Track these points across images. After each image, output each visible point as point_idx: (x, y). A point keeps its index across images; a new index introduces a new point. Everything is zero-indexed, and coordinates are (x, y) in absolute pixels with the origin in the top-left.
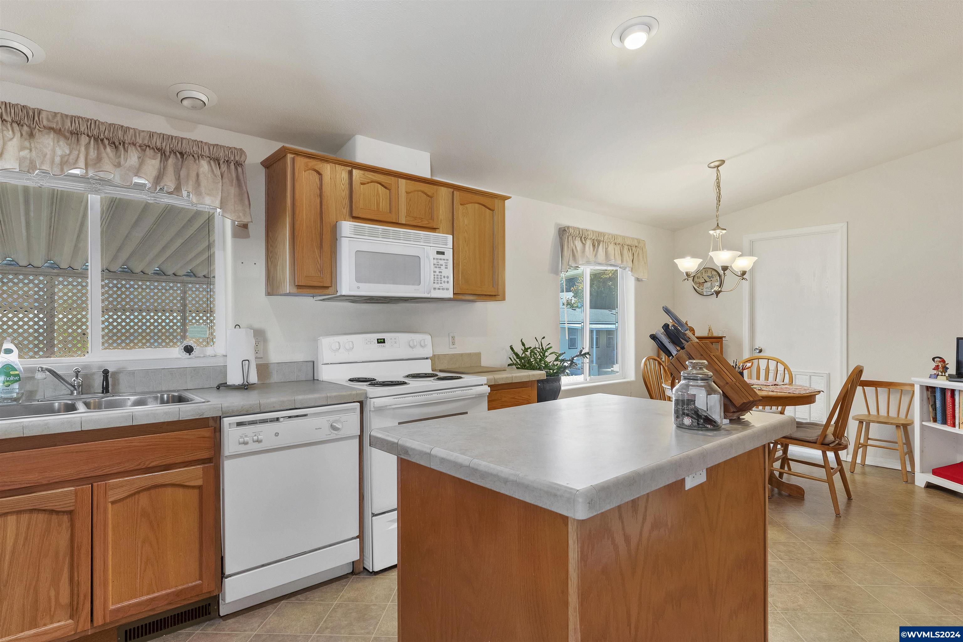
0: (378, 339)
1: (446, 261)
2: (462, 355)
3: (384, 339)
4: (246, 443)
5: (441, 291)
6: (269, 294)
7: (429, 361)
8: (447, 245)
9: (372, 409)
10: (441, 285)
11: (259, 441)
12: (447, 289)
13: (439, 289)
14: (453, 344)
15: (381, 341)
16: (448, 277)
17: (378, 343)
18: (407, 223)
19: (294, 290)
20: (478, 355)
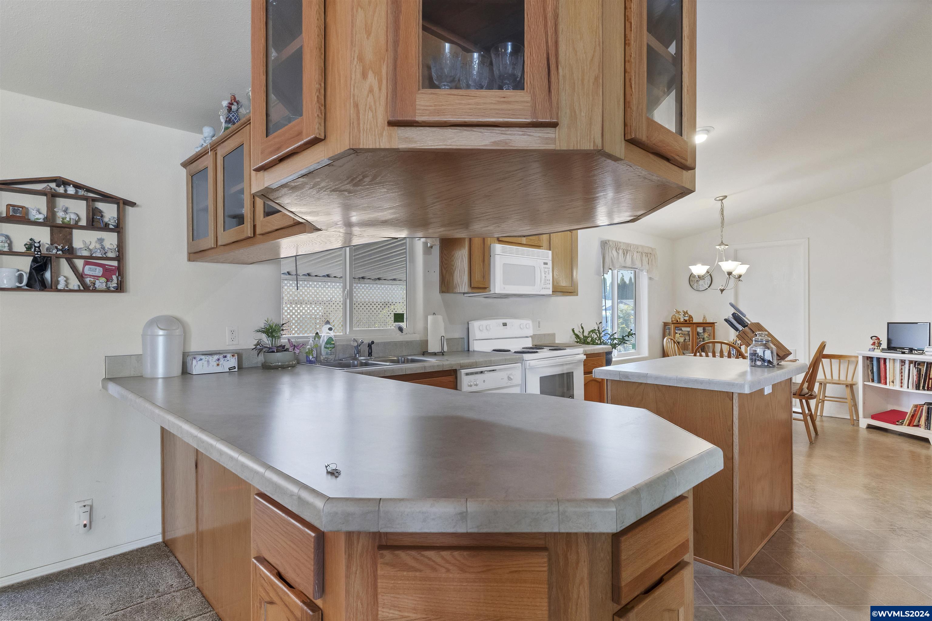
0: (503, 323)
1: (548, 269)
2: (545, 335)
3: (506, 323)
4: (471, 386)
5: (544, 289)
6: (442, 291)
7: (530, 339)
8: (548, 258)
9: (528, 367)
10: (545, 286)
11: (476, 385)
12: (549, 288)
13: (545, 288)
14: (539, 327)
15: (505, 325)
16: (549, 280)
17: (503, 326)
18: (527, 243)
19: (470, 290)
20: (553, 335)
